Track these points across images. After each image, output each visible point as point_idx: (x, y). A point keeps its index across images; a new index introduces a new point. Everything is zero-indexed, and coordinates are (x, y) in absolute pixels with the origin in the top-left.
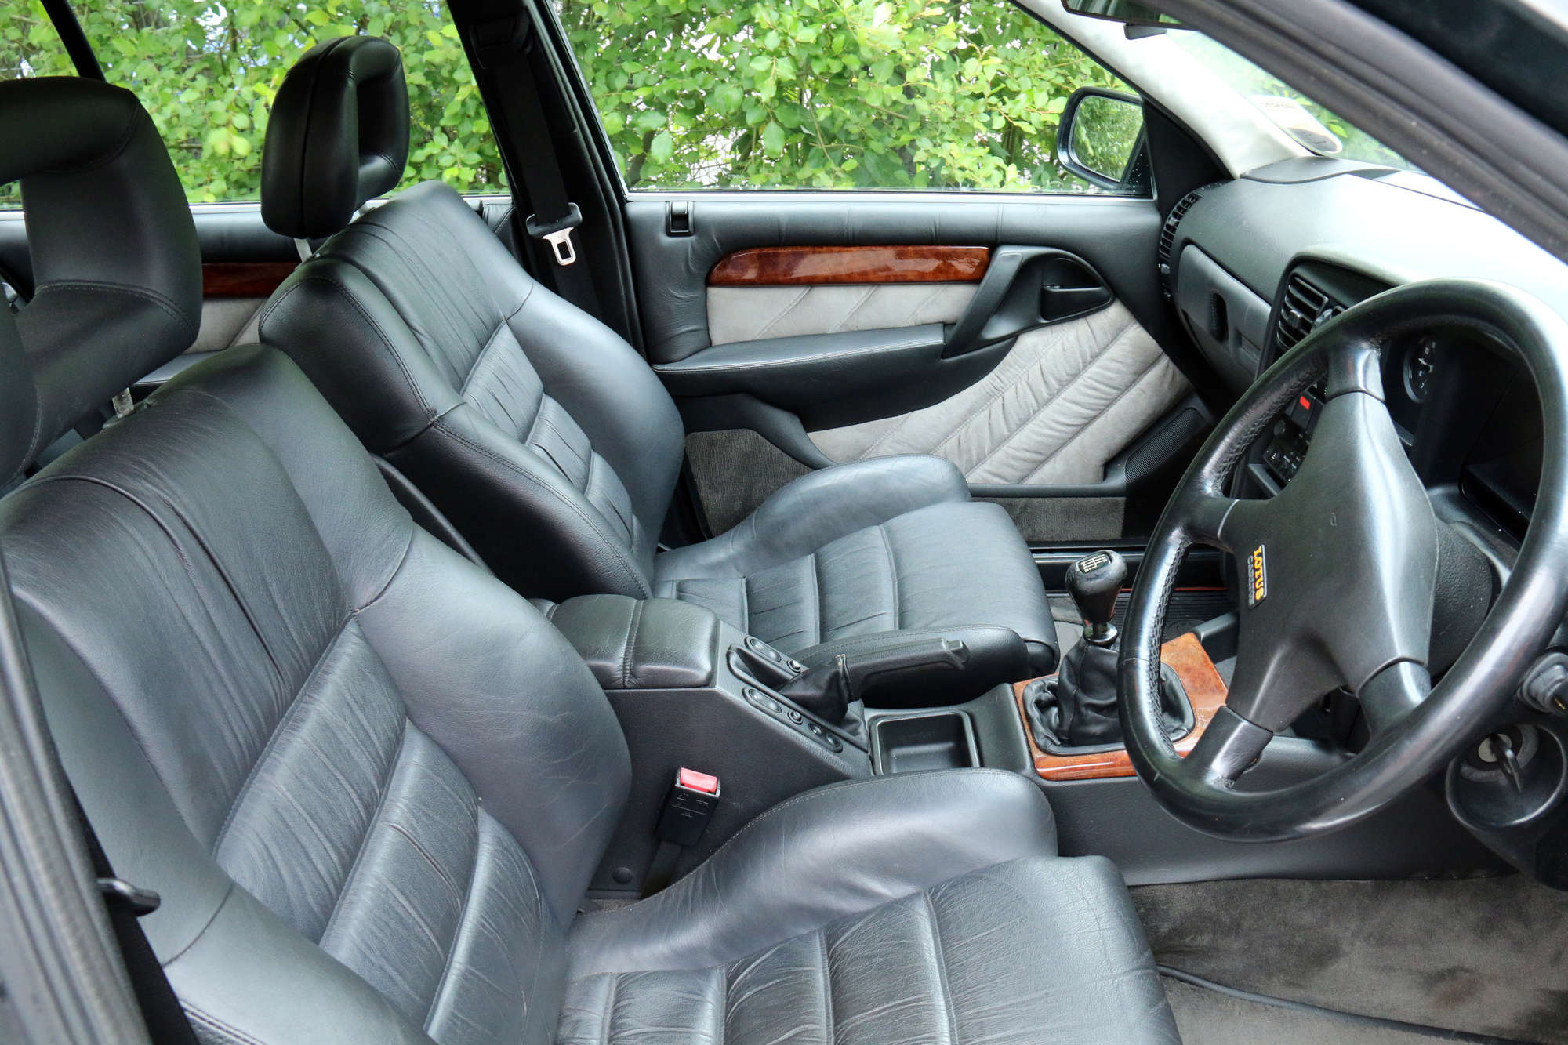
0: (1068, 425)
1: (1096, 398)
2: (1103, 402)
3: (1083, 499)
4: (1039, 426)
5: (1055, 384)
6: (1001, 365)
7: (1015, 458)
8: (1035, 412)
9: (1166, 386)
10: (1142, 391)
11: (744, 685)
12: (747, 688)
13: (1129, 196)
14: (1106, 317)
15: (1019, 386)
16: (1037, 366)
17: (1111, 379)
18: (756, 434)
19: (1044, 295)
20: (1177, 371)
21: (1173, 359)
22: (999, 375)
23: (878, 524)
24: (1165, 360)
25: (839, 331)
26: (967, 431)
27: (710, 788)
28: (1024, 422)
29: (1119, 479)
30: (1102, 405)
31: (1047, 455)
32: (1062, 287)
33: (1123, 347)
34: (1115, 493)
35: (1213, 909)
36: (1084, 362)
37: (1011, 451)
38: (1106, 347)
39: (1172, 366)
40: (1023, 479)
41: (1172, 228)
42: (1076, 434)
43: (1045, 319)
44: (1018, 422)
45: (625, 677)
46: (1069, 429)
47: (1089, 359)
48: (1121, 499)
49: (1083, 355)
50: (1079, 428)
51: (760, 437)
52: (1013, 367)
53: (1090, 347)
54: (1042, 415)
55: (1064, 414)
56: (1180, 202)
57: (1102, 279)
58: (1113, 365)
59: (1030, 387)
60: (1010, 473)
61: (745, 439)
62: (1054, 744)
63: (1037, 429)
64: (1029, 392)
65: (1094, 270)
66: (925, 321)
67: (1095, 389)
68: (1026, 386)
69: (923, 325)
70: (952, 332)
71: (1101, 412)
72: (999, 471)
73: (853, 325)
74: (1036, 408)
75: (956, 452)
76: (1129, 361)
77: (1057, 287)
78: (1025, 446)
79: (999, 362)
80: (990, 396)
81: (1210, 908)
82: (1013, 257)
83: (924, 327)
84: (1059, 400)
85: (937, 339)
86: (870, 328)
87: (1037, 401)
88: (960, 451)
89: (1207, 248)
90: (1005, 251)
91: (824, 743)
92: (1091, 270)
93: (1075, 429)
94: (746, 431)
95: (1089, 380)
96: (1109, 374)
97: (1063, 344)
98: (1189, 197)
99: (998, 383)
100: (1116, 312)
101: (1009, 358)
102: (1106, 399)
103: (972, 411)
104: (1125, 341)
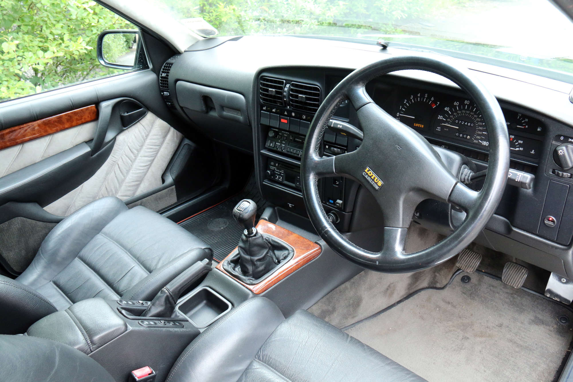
0: (145, 166)
1: (152, 152)
2: (155, 152)
3: (160, 192)
4: (135, 170)
5: (135, 152)
6: (113, 151)
7: (129, 186)
8: (131, 165)
9: (175, 139)
10: (168, 143)
11: (137, 321)
12: (140, 321)
13: (140, 70)
14: (147, 119)
15: (123, 157)
16: (127, 147)
17: (155, 143)
18: (22, 218)
19: (122, 118)
20: (178, 132)
21: (175, 128)
22: (113, 155)
23: (98, 233)
24: (172, 129)
25: (42, 159)
26: (108, 183)
27: (150, 372)
28: (128, 171)
29: (169, 179)
30: (154, 154)
31: (140, 180)
32: (127, 113)
33: (156, 129)
34: (170, 185)
35: (326, 308)
36: (144, 140)
37: (127, 184)
38: (150, 131)
39: (175, 131)
40: (134, 193)
41: (166, 78)
42: (149, 168)
43: (125, 127)
44: (126, 172)
45: (90, 347)
46: (146, 168)
47: (145, 138)
48: (174, 187)
49: (143, 137)
50: (149, 166)
51: (24, 219)
52: (118, 151)
53: (145, 133)
54: (134, 166)
55: (142, 162)
56: (163, 67)
57: (142, 105)
58: (155, 137)
59: (126, 156)
60: (129, 193)
61: (17, 222)
62: (253, 280)
63: (134, 172)
64: (127, 158)
65: (138, 102)
66: (77, 144)
67: (151, 149)
68: (125, 157)
69: (76, 145)
70: (93, 144)
71: (155, 157)
72: (124, 194)
73: (46, 156)
74: (131, 164)
75: (106, 193)
76: (160, 134)
77: (126, 113)
78: (132, 180)
79: (112, 150)
80: (113, 165)
81: (325, 308)
82: (108, 106)
83: (77, 147)
84: (139, 158)
85: (87, 149)
86: (55, 154)
87: (131, 161)
88: (108, 192)
89: (190, 80)
90: (104, 104)
91: (176, 326)
92: (137, 102)
93: (148, 167)
94: (16, 218)
95: (148, 146)
96: (154, 141)
97: (134, 135)
98: (166, 64)
99: (114, 159)
100: (150, 116)
101: (115, 147)
102: (155, 151)
103: (107, 174)
104: (156, 126)
